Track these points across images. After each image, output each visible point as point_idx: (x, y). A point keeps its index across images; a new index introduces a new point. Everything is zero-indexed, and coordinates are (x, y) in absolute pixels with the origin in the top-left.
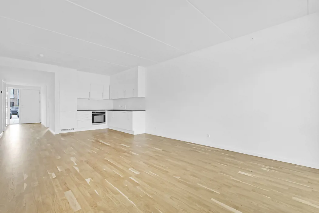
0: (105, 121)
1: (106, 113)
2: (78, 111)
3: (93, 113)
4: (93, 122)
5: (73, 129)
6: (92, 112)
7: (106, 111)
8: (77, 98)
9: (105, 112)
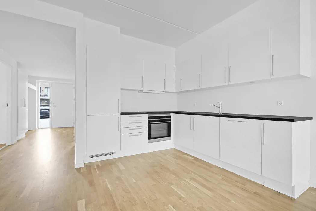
0: (169, 135)
1: (172, 119)
2: (122, 113)
3: (149, 118)
4: (150, 137)
5: (113, 153)
6: (147, 116)
7: (172, 115)
8: (122, 89)
9: (170, 117)
